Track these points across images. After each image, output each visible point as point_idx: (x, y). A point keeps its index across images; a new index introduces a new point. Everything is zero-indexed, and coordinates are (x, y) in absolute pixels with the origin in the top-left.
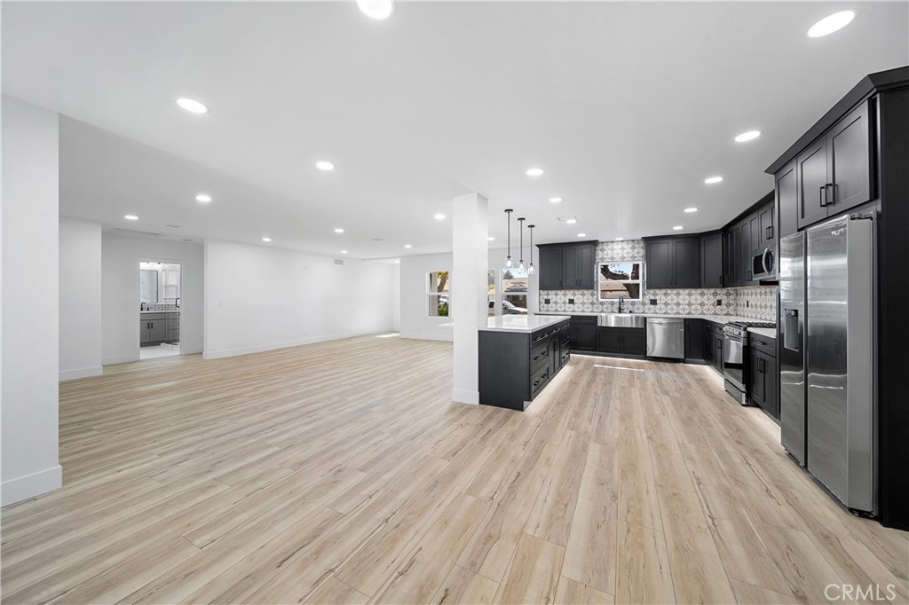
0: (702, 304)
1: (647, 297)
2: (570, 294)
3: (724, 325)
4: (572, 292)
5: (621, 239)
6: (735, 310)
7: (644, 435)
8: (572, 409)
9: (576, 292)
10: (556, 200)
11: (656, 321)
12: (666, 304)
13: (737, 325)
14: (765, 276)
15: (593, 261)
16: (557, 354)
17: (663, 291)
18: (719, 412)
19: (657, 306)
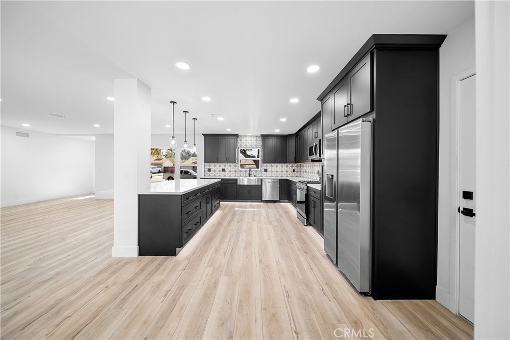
0: (287, 172)
1: (263, 168)
2: (223, 166)
3: (297, 183)
4: (224, 164)
5: (250, 135)
6: (300, 174)
7: (258, 259)
8: (214, 246)
9: (226, 164)
10: (207, 99)
11: (267, 180)
12: (272, 171)
13: (302, 182)
14: (314, 157)
15: (235, 146)
16: (209, 205)
17: (270, 165)
18: (295, 232)
19: (268, 173)
